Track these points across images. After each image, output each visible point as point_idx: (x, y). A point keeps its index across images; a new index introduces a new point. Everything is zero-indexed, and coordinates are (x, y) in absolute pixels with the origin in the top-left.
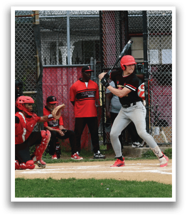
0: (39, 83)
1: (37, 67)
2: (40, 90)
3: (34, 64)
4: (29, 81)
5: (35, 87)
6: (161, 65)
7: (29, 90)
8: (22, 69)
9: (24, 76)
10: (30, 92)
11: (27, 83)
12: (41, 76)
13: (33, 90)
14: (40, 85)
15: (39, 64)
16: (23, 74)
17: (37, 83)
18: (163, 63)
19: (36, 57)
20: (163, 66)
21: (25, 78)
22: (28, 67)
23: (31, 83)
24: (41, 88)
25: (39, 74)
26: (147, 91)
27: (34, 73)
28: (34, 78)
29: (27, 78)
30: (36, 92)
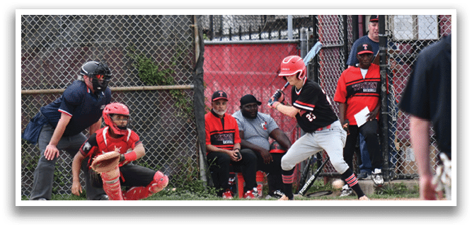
0: (197, 70)
1: (194, 44)
2: (200, 82)
3: (190, 39)
4: (180, 67)
5: (191, 78)
6: (415, 41)
7: (181, 83)
8: (169, 48)
9: (173, 59)
10: (183, 86)
11: (177, 71)
12: (201, 59)
13: (188, 83)
14: (199, 74)
15: (197, 39)
16: (170, 55)
17: (195, 71)
18: (421, 38)
19: (193, 28)
20: (419, 43)
21: (174, 63)
22: (179, 44)
23: (184, 71)
24: (202, 80)
25: (198, 55)
26: (386, 86)
27: (190, 55)
28: (190, 63)
29: (177, 63)
30: (193, 86)
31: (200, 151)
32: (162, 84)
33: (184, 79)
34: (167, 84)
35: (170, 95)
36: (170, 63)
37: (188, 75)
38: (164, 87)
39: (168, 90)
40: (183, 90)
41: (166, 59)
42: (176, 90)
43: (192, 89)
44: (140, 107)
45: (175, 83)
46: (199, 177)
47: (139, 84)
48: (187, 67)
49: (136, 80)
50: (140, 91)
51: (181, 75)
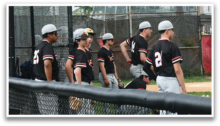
31: (201, 65)
32: (191, 46)
33: (197, 45)
34: (192, 46)
35: (193, 49)
36: (193, 41)
37: (197, 44)
38: (191, 47)
39: (192, 48)
40: (196, 48)
41: (192, 40)
42: (195, 48)
43: (199, 48)
44: (185, 53)
45: (194, 46)
46: (201, 72)
47: (185, 47)
48: (197, 42)
49: (184, 45)
50: (185, 49)
51: (196, 44)
